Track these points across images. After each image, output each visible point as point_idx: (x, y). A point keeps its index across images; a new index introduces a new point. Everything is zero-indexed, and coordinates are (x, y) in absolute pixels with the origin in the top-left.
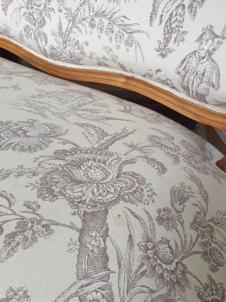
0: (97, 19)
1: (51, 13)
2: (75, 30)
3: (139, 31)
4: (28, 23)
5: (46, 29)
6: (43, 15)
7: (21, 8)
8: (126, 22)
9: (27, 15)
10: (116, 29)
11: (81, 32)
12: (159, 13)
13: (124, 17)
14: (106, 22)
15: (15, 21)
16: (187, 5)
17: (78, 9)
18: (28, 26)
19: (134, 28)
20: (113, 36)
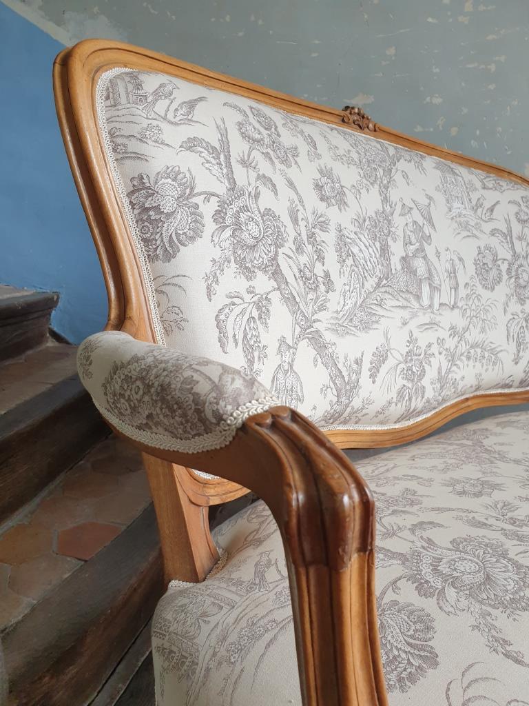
0: (472, 351)
1: (432, 359)
2: (454, 368)
3: (501, 351)
4: (405, 382)
5: (426, 382)
6: (424, 364)
7: (397, 366)
8: (493, 346)
9: (405, 372)
10: (486, 354)
11: (459, 368)
12: (511, 335)
13: (491, 343)
14: (479, 350)
15: (387, 386)
16: (525, 326)
17: (456, 347)
18: (404, 386)
19: (498, 349)
20: (484, 361)
